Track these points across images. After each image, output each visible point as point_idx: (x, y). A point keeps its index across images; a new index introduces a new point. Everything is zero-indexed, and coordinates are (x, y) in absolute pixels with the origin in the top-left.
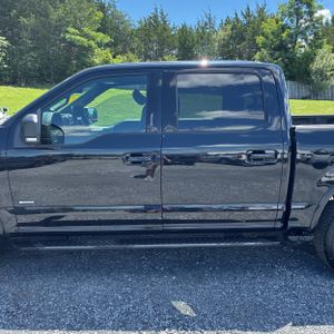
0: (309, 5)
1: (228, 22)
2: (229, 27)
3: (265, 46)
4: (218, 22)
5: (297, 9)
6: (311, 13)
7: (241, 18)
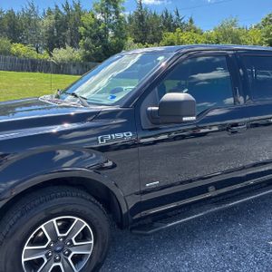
0: (115, 7)
1: (50, 12)
2: (53, 16)
3: (86, 35)
4: (41, 11)
5: (107, 9)
6: (117, 13)
7: (63, 10)
